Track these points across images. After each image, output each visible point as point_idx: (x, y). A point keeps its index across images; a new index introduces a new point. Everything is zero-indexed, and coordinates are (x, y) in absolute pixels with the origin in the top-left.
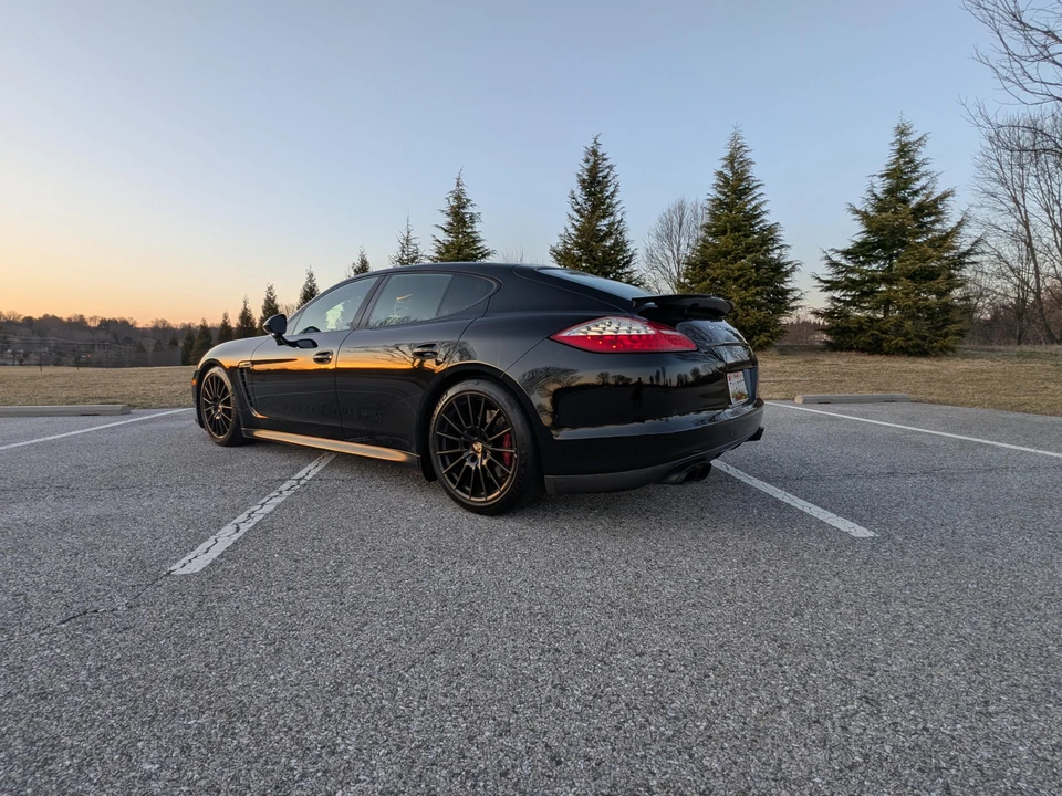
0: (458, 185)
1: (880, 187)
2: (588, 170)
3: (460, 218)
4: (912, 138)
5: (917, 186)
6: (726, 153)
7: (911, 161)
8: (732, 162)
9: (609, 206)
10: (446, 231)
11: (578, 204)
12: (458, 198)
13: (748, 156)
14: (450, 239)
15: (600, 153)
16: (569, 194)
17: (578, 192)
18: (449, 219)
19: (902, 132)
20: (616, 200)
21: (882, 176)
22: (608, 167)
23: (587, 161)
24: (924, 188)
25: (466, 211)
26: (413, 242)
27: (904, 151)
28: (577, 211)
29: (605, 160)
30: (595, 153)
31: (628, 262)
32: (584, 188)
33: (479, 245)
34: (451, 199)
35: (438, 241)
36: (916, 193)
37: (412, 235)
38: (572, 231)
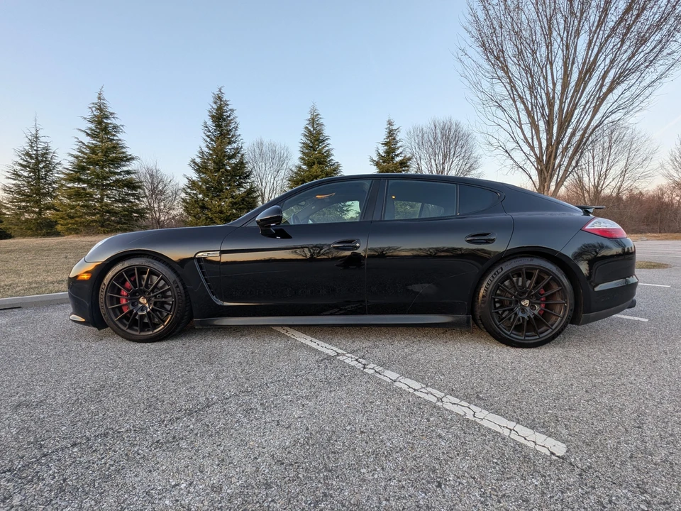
0: (99, 98)
1: (382, 150)
2: (217, 110)
3: (102, 125)
4: (394, 128)
5: (398, 152)
6: (309, 117)
7: (394, 139)
8: (313, 123)
9: (233, 136)
10: (88, 134)
11: (210, 131)
12: (100, 109)
13: (321, 121)
14: (94, 142)
15: (224, 99)
16: (203, 123)
17: (210, 123)
18: (93, 126)
19: (390, 123)
20: (238, 133)
21: (383, 144)
22: (230, 110)
23: (215, 103)
24: (401, 153)
25: (109, 121)
26: (42, 139)
27: (391, 133)
28: (208, 136)
29: (228, 105)
30: (220, 98)
31: (248, 176)
32: (214, 121)
33: (123, 150)
34: (94, 109)
35: (81, 142)
36: (397, 155)
37: (40, 134)
38: (206, 150)
